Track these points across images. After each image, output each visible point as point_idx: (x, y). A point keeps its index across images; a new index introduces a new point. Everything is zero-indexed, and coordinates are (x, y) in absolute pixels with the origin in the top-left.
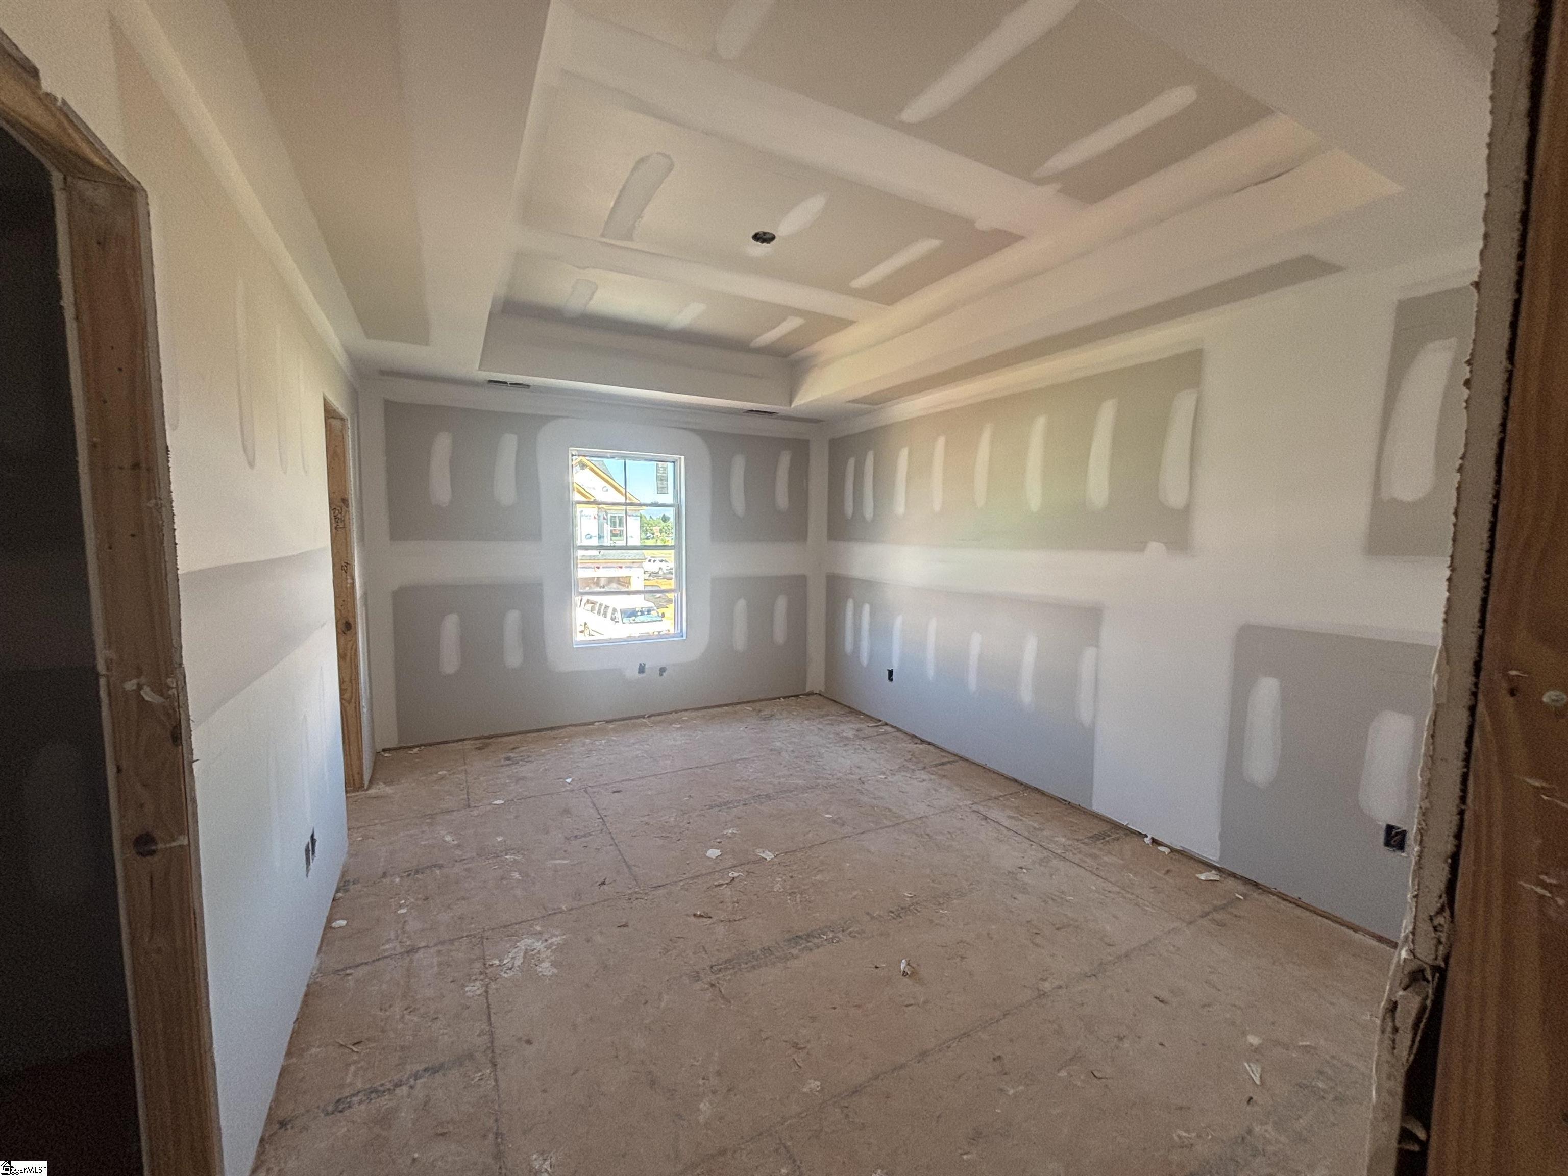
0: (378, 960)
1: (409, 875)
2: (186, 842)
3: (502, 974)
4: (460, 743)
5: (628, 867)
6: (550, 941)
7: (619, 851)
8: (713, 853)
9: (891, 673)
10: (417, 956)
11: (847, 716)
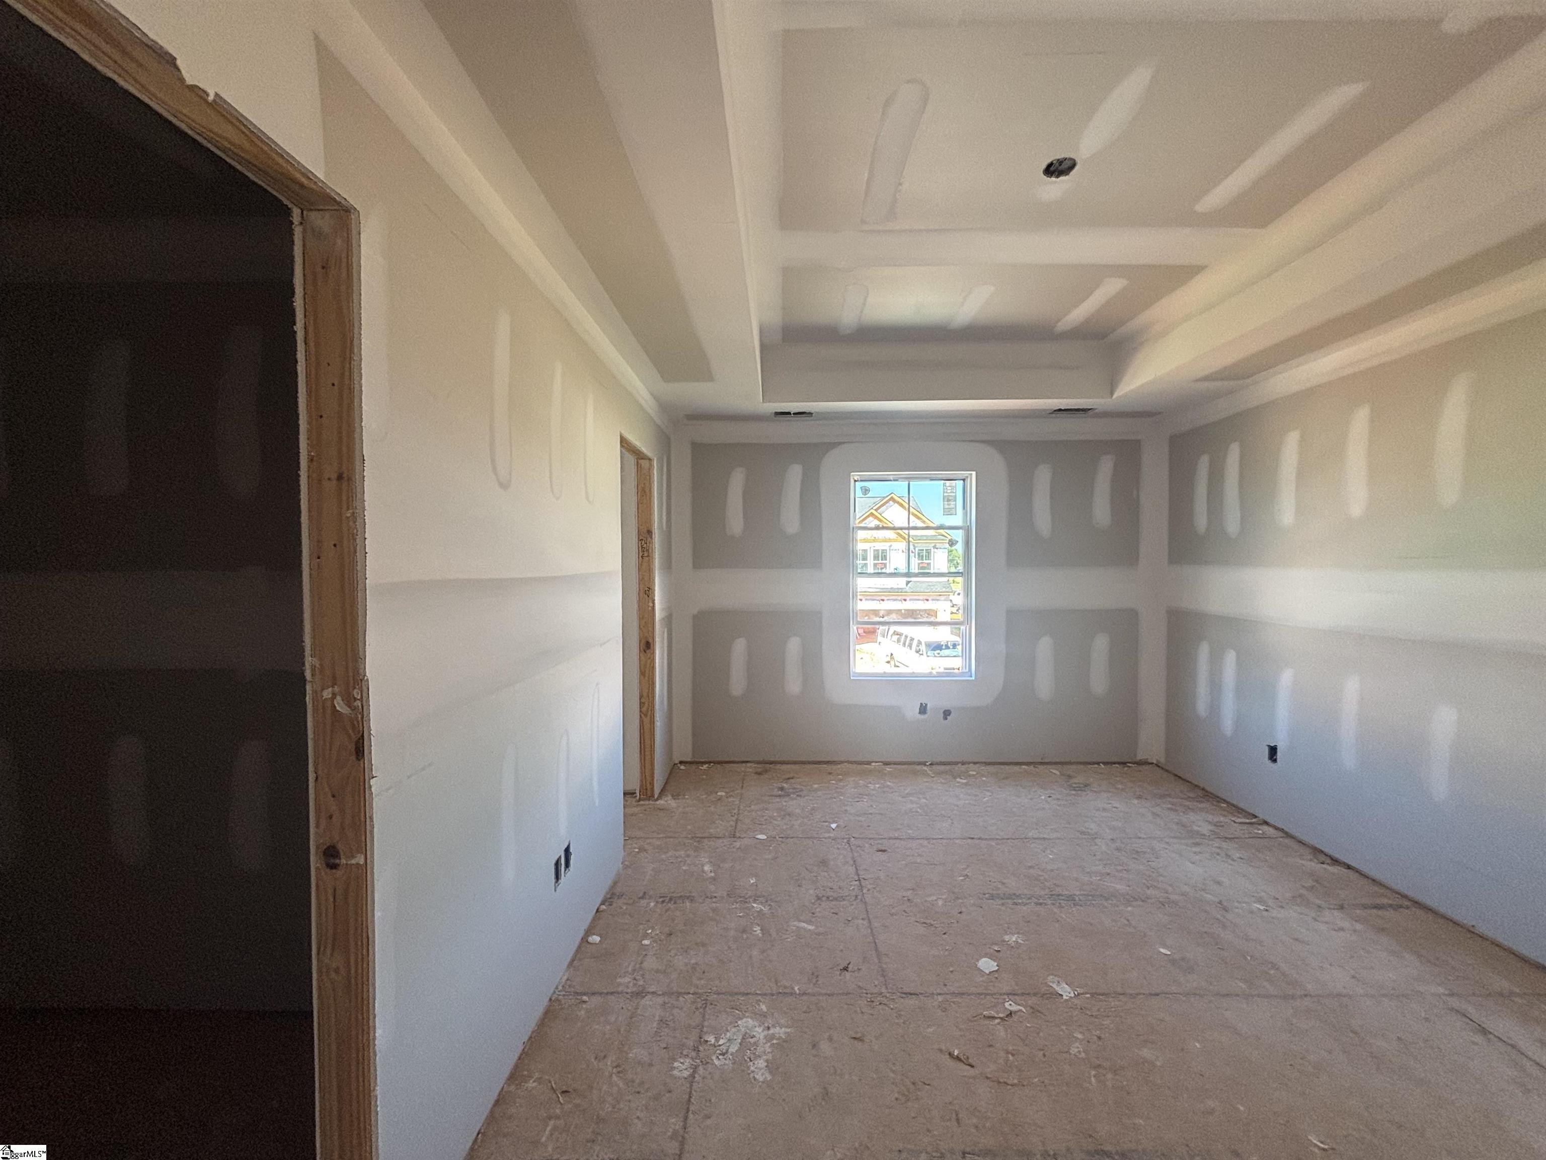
0: (612, 993)
1: (663, 902)
2: (362, 862)
3: (714, 1058)
4: (744, 764)
5: (879, 955)
6: (771, 1031)
7: (872, 930)
8: (987, 965)
9: (1273, 751)
10: (643, 1002)
11: (1201, 802)
